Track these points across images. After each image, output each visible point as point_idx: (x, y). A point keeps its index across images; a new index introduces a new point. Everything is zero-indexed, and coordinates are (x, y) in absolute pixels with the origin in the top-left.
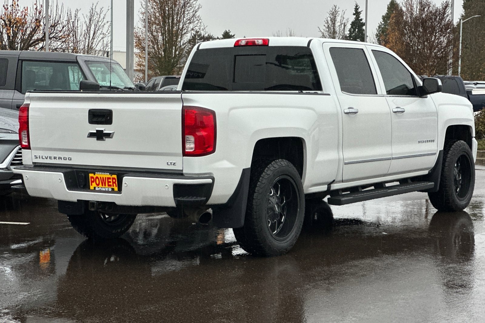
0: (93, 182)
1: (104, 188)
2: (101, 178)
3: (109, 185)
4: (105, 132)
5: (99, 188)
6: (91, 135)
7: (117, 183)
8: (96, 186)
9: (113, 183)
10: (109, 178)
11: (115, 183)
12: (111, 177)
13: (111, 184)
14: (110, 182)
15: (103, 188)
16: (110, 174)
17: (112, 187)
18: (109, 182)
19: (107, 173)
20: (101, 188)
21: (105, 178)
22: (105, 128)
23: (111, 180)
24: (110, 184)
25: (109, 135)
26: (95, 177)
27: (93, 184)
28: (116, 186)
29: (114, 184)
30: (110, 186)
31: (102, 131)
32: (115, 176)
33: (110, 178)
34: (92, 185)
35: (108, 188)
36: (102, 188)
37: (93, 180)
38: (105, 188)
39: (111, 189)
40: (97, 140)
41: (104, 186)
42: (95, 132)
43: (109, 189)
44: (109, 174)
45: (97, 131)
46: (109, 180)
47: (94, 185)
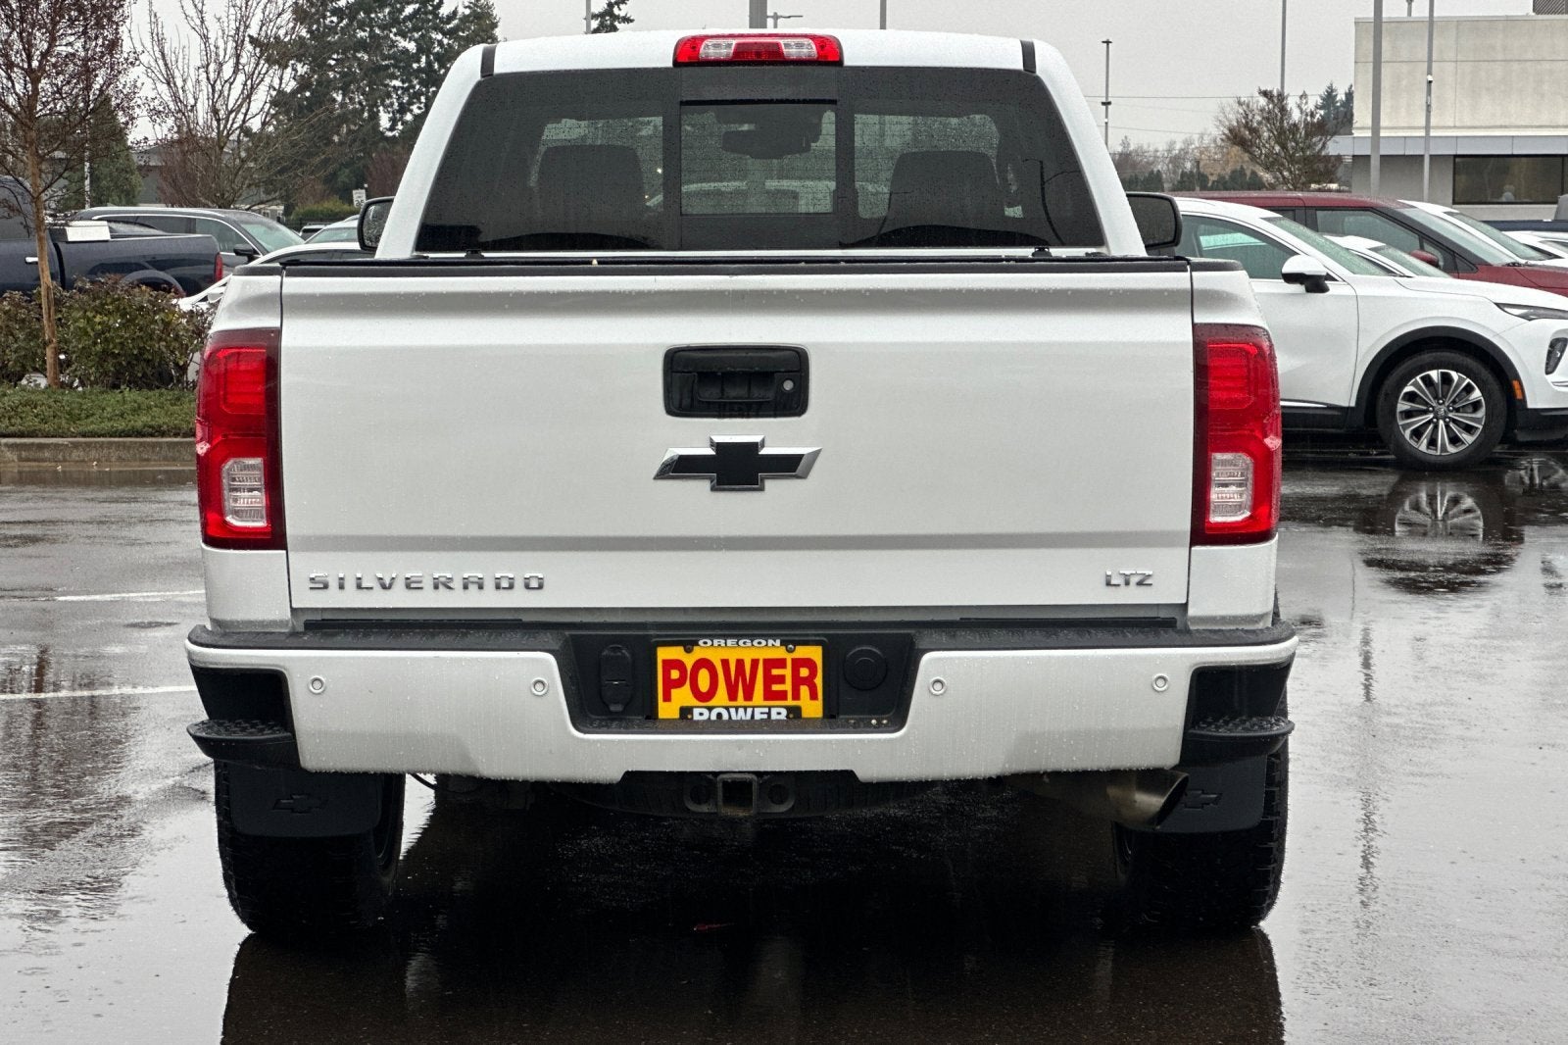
0: (679, 683)
1: (745, 708)
2: (725, 663)
3: (769, 695)
4: (764, 452)
5: (714, 713)
6: (682, 467)
7: (819, 681)
8: (691, 701)
9: (797, 681)
10: (770, 664)
11: (809, 682)
12: (789, 657)
13: (787, 686)
14: (781, 679)
15: (737, 708)
16: (783, 643)
17: (790, 702)
18: (770, 680)
19: (771, 642)
20: (727, 708)
21: (755, 663)
22: (772, 435)
23: (787, 672)
24: (776, 687)
25: (789, 466)
26: (689, 661)
27: (674, 692)
28: (813, 696)
29: (804, 690)
30: (782, 695)
31: (753, 447)
32: (815, 653)
33: (781, 663)
34: (667, 698)
35: (770, 708)
36: (733, 710)
37: (675, 674)
38: (749, 710)
39: (784, 712)
40: (713, 489)
41: (741, 701)
42: (710, 452)
43: (774, 711)
44: (778, 643)
45: (720, 447)
46: (775, 672)
47: (683, 696)
